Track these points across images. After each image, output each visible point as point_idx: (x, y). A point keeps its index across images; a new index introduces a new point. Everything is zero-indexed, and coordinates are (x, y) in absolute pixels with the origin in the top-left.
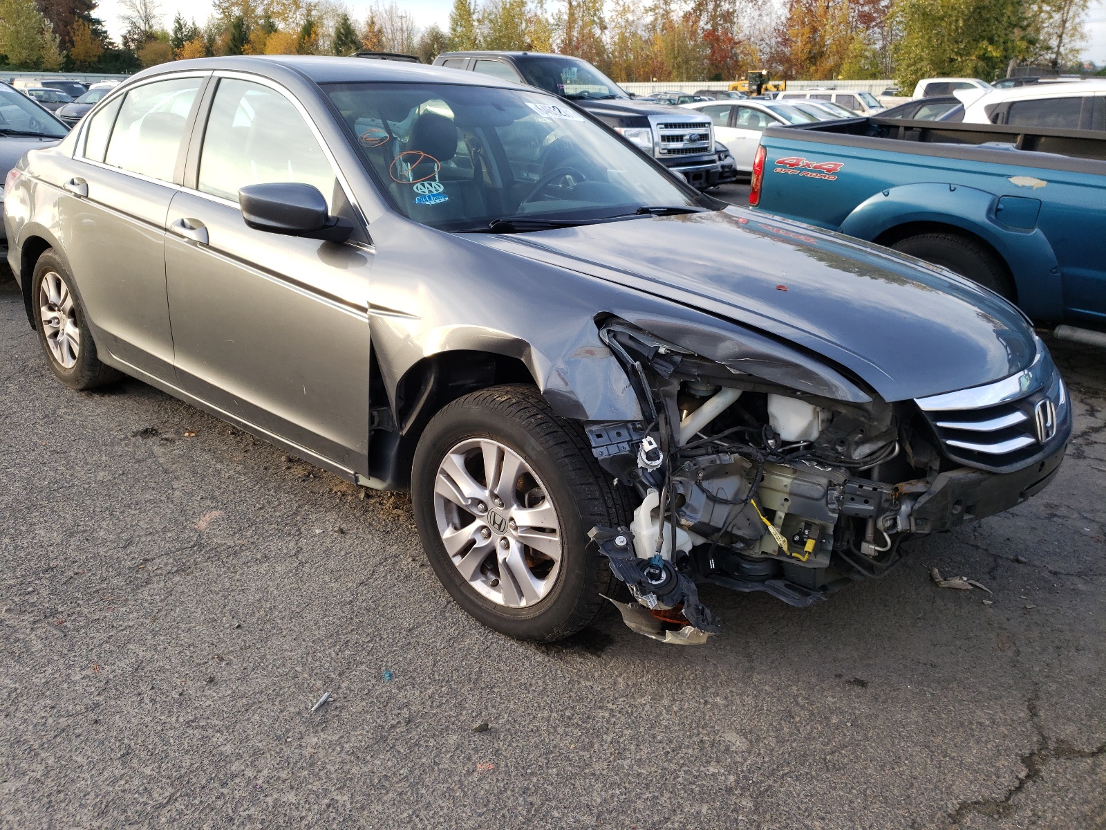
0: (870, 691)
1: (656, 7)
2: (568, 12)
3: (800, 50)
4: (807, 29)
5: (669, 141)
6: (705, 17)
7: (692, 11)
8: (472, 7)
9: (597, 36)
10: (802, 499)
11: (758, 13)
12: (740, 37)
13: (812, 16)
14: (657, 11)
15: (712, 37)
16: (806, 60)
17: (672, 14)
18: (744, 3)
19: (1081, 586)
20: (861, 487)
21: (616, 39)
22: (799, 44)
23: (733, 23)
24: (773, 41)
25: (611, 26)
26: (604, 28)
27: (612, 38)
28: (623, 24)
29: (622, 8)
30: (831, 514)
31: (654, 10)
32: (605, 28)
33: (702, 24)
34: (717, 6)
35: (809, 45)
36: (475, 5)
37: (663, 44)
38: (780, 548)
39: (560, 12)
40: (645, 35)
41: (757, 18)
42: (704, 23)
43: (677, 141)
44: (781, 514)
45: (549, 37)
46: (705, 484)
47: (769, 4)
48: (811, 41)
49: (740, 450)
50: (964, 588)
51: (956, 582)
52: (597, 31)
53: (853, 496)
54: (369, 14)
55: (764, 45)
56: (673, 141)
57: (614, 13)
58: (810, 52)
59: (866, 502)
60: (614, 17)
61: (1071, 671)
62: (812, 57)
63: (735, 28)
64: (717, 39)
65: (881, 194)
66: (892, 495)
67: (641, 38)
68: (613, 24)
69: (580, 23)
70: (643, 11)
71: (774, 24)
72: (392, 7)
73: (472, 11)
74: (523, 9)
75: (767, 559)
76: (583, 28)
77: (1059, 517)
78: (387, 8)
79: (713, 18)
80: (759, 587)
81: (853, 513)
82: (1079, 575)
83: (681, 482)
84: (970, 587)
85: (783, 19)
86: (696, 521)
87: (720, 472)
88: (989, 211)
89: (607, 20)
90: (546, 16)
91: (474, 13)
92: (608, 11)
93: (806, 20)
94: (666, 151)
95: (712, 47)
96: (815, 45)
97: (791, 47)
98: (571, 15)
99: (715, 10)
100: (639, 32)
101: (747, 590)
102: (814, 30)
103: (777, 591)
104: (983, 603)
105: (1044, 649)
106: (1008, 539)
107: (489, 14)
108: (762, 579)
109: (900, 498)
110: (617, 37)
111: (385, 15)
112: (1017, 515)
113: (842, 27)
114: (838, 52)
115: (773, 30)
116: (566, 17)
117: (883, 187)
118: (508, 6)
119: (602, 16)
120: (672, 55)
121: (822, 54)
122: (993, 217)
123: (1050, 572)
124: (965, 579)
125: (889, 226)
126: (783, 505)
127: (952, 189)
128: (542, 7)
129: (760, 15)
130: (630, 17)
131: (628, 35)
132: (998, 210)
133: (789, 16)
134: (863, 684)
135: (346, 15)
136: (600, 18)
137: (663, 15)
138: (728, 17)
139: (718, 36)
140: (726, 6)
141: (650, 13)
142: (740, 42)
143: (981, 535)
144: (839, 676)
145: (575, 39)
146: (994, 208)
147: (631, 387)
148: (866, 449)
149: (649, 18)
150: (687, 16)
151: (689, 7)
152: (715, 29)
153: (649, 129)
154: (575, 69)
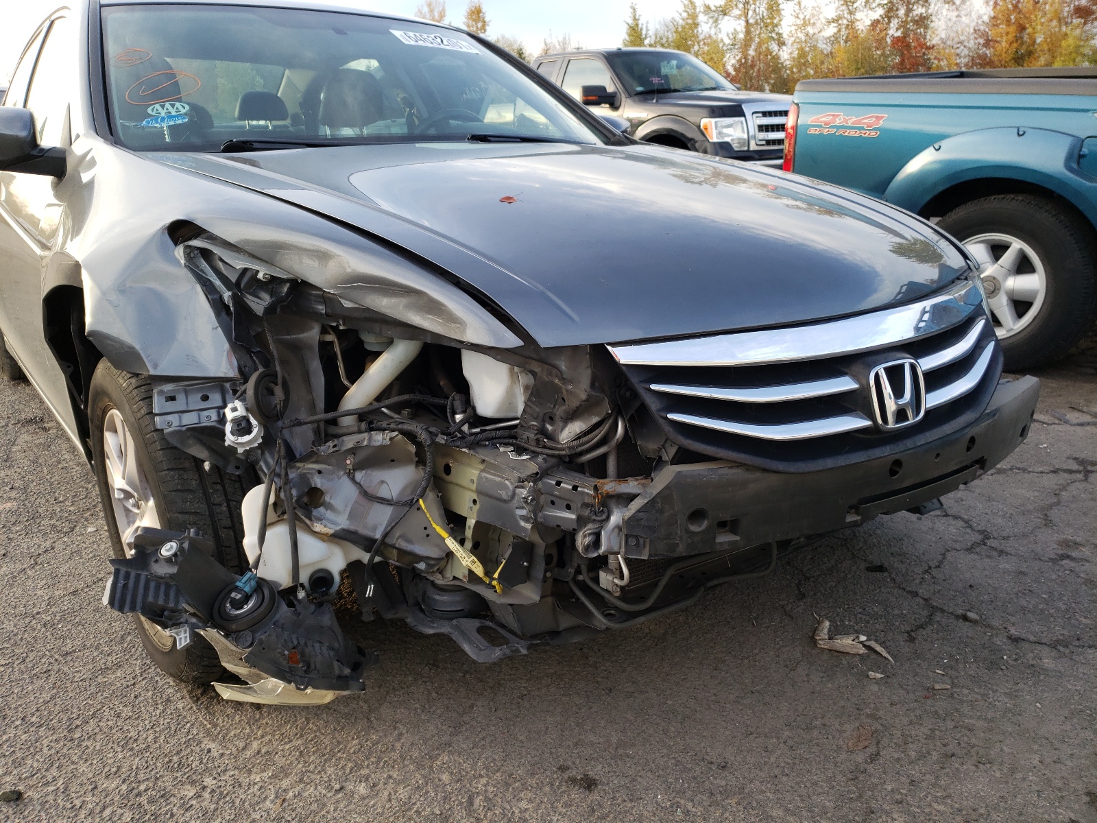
0: (595, 796)
1: (839, 18)
2: (744, 30)
3: (1004, 50)
4: (1012, 29)
5: (767, 131)
6: (894, 23)
7: (880, 18)
8: (644, 32)
9: (774, 53)
10: (491, 500)
11: (956, 13)
12: (934, 41)
13: (1019, 13)
14: (840, 22)
15: (902, 44)
16: (1010, 60)
17: (858, 23)
18: (939, 4)
19: (1048, 662)
20: (558, 483)
21: (795, 54)
22: (1004, 44)
23: (926, 27)
24: (971, 44)
25: (790, 41)
26: (781, 43)
27: (791, 53)
28: (803, 39)
29: (802, 22)
30: (522, 523)
31: (837, 20)
32: (784, 44)
33: (891, 32)
34: (909, 11)
35: (1015, 45)
36: (647, 30)
37: (844, 56)
38: (471, 572)
39: (735, 30)
40: (827, 48)
41: (954, 19)
42: (894, 31)
43: (778, 131)
44: (471, 522)
45: (723, 56)
46: (359, 476)
47: (968, 3)
48: (1019, 39)
49: (400, 426)
50: (854, 651)
51: (846, 642)
52: (774, 47)
53: (553, 498)
54: (543, 45)
55: (962, 47)
56: (773, 131)
57: (793, 28)
58: (1017, 52)
59: (568, 507)
60: (793, 32)
61: (949, 796)
62: (1018, 58)
63: (929, 33)
64: (908, 46)
65: (931, 149)
66: (594, 498)
67: (822, 52)
68: (793, 39)
69: (757, 40)
70: (824, 21)
71: (973, 24)
72: (565, 39)
73: (644, 36)
74: (695, 31)
75: (456, 588)
76: (760, 44)
77: (1073, 559)
78: (561, 39)
79: (903, 25)
80: (445, 628)
81: (553, 524)
82: (1054, 645)
83: (320, 472)
84: (863, 651)
85: (986, 19)
86: (338, 528)
87: (380, 459)
88: (1069, 158)
89: (785, 36)
90: (720, 36)
91: (646, 38)
92: (787, 26)
93: (1012, 17)
94: (764, 143)
95: (902, 55)
96: (1022, 43)
97: (993, 47)
98: (748, 32)
99: (907, 15)
100: (819, 45)
101: (431, 631)
102: (1022, 28)
103: (463, 634)
104: (868, 676)
105: (922, 756)
106: (971, 586)
107: (661, 38)
108: (450, 616)
109: (607, 503)
110: (797, 52)
111: (558, 47)
112: (1007, 554)
113: (1055, 23)
114: (1049, 50)
115: (972, 31)
116: (741, 36)
117: (931, 140)
118: (680, 29)
119: (780, 32)
120: (854, 67)
121: (1030, 53)
122: (1075, 166)
123: (1010, 638)
124: (863, 638)
125: (941, 188)
126: (471, 508)
127: (1021, 133)
128: (716, 26)
129: (958, 16)
130: (810, 30)
131: (807, 49)
132: (1081, 156)
133: (992, 15)
134: (589, 784)
135: (521, 50)
136: (778, 34)
137: (848, 25)
138: (922, 21)
139: (909, 43)
140: (919, 10)
141: (833, 25)
142: (933, 46)
143: (933, 577)
144: (563, 769)
145: (750, 58)
146: (1076, 156)
147: (219, 329)
148: (576, 427)
149: (831, 30)
150: (875, 23)
151: (878, 13)
152: (906, 35)
153: (743, 119)
154: (674, 63)
